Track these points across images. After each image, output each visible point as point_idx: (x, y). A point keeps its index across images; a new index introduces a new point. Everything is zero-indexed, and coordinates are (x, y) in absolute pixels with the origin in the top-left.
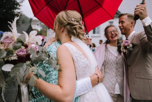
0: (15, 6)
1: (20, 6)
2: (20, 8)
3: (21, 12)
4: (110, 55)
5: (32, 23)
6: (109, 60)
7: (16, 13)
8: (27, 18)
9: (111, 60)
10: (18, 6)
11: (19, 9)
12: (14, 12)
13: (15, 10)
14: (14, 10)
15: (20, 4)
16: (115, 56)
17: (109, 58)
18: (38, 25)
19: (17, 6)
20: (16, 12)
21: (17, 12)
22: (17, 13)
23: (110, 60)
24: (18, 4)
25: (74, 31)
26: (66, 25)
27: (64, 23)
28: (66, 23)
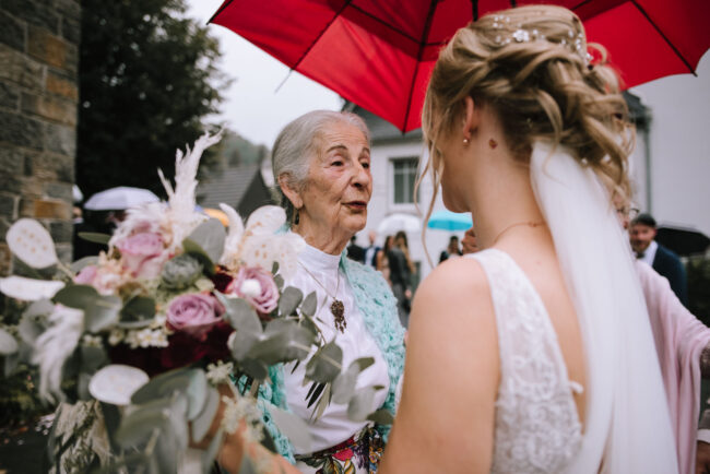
1: (223, 101)
2: (221, 107)
5: (265, 163)
8: (246, 144)
10: (215, 102)
11: (217, 112)
12: (202, 125)
15: (222, 93)
19: (210, 101)
20: (208, 125)
21: (210, 124)
24: (212, 95)
25: (539, 98)
26: (485, 84)
27: (470, 70)
28: (479, 68)
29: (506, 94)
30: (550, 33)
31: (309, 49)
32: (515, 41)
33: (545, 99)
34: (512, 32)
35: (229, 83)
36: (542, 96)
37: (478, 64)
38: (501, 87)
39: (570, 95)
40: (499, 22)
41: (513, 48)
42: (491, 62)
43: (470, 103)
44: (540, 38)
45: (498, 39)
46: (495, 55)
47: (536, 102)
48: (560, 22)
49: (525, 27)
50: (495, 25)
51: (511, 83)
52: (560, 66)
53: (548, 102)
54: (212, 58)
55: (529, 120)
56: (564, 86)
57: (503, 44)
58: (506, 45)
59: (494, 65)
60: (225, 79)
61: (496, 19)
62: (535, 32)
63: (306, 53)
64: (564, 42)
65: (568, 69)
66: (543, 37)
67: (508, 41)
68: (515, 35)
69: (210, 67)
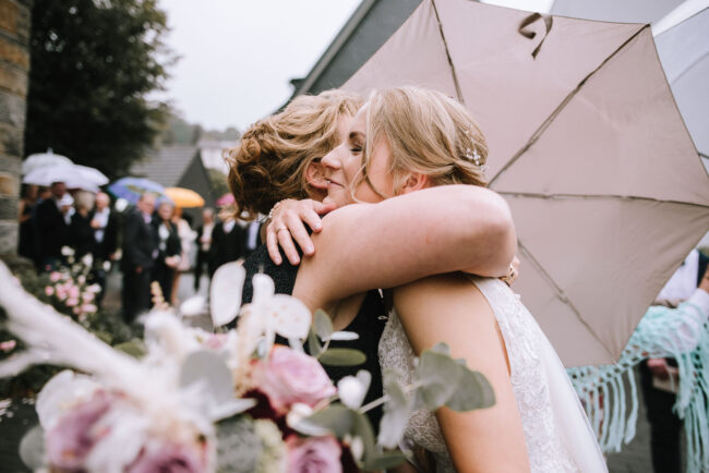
0: (150, 78)
1: (169, 78)
5: (202, 143)
7: (149, 107)
10: (160, 79)
11: (162, 89)
12: (146, 102)
13: (147, 92)
14: (142, 93)
15: (168, 70)
19: (155, 77)
20: (151, 102)
21: (155, 101)
22: (156, 106)
24: (157, 71)
35: (176, 59)
54: (158, 32)
60: (172, 55)
69: (156, 41)
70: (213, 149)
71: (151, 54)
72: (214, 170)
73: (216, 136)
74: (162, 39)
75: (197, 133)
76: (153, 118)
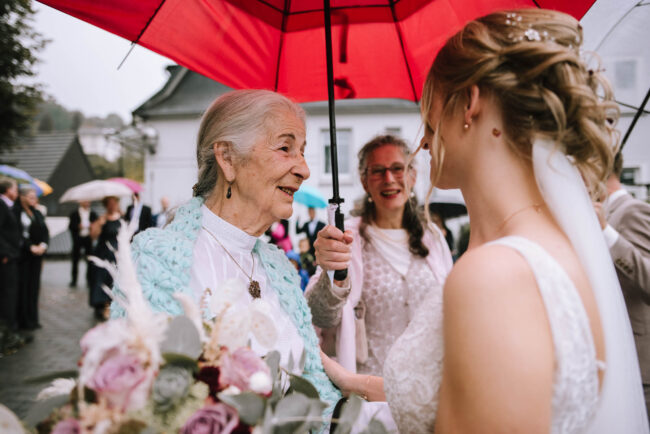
0: (15, 62)
1: (36, 62)
2: (34, 69)
3: (40, 85)
4: (380, 269)
5: (82, 130)
6: (375, 292)
7: (16, 91)
8: (59, 110)
9: (383, 292)
10: (26, 63)
11: (30, 74)
12: (12, 86)
13: (14, 77)
14: (7, 77)
15: (34, 54)
16: (398, 273)
17: (376, 284)
18: (107, 137)
19: (21, 61)
20: (18, 87)
21: (21, 86)
22: (22, 90)
23: (379, 293)
24: (24, 54)
25: (545, 97)
26: (493, 75)
27: (481, 60)
28: (490, 60)
29: (514, 87)
30: (559, 36)
31: (151, 19)
32: (526, 38)
33: (551, 98)
34: (524, 30)
35: (44, 44)
36: (548, 96)
37: (489, 55)
38: (508, 79)
39: (574, 97)
40: (511, 19)
41: (525, 45)
42: (501, 55)
43: (476, 91)
44: (549, 39)
45: (510, 36)
46: (506, 49)
47: (541, 101)
48: (567, 27)
49: (535, 28)
50: (508, 22)
51: (518, 78)
52: (568, 68)
53: (553, 101)
54: (22, 14)
55: (531, 117)
56: (570, 88)
57: (515, 40)
58: (519, 42)
59: (504, 59)
60: (38, 39)
61: (509, 16)
62: (545, 34)
63: (148, 24)
64: (571, 46)
65: (574, 72)
66: (553, 38)
67: (521, 38)
68: (527, 34)
69: (19, 23)
70: (94, 135)
71: (16, 38)
72: (96, 156)
73: (97, 123)
74: (26, 22)
75: (77, 120)
76: (19, 103)
